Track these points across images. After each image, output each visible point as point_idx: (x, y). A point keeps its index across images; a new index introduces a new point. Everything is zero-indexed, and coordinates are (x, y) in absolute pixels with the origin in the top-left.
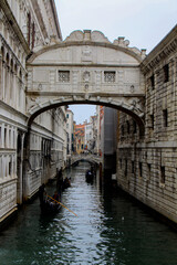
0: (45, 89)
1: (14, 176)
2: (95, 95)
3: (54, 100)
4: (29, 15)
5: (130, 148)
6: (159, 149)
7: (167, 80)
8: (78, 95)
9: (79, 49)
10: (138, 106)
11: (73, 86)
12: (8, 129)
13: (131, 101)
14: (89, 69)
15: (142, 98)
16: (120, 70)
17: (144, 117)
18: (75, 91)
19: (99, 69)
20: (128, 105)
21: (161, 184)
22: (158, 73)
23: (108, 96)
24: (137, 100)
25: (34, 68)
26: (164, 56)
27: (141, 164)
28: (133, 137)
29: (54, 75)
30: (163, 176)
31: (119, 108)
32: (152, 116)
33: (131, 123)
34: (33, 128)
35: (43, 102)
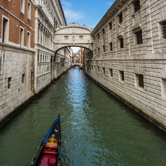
1: (49, 71)
2: (77, 44)
4: (55, 19)
5: (89, 61)
6: (97, 61)
7: (99, 38)
9: (71, 29)
11: (69, 41)
12: (47, 56)
14: (74, 35)
16: (84, 35)
17: (92, 50)
19: (77, 35)
20: (87, 46)
22: (96, 36)
23: (81, 44)
24: (90, 45)
25: (57, 35)
29: (63, 38)
31: (85, 48)
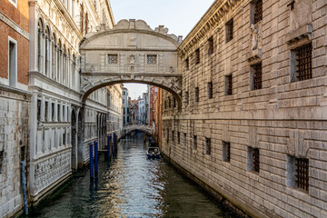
0: (96, 70)
1: (69, 145)
2: (140, 75)
3: (104, 80)
4: (82, 6)
5: (171, 120)
6: (192, 121)
7: (198, 63)
8: (125, 75)
9: (126, 35)
10: (176, 85)
11: (120, 68)
12: (62, 104)
13: (170, 80)
14: (134, 53)
15: (180, 78)
16: (161, 53)
17: (181, 94)
18: (122, 72)
19: (142, 53)
20: (168, 83)
21: (194, 151)
22: (191, 55)
23: (151, 75)
24: (175, 79)
25: (87, 52)
26: (195, 41)
27: (179, 133)
28: (173, 111)
29: (104, 58)
30: (196, 143)
31: (160, 86)
32: (187, 93)
33: (172, 98)
34: (88, 103)
35: (95, 81)
